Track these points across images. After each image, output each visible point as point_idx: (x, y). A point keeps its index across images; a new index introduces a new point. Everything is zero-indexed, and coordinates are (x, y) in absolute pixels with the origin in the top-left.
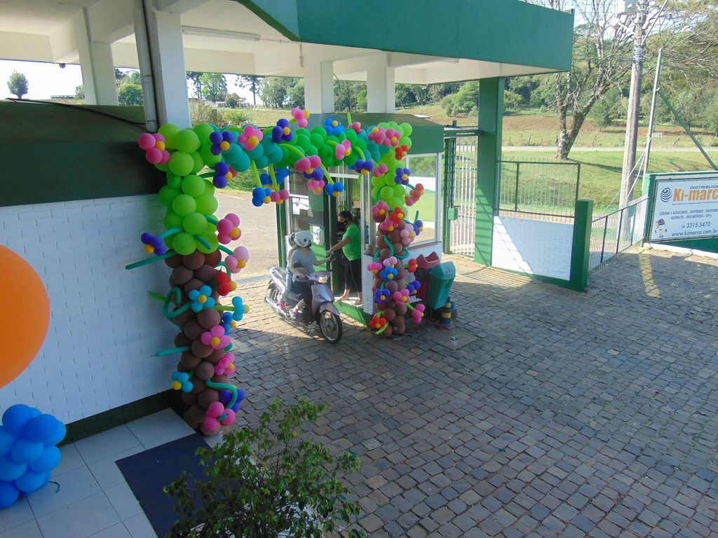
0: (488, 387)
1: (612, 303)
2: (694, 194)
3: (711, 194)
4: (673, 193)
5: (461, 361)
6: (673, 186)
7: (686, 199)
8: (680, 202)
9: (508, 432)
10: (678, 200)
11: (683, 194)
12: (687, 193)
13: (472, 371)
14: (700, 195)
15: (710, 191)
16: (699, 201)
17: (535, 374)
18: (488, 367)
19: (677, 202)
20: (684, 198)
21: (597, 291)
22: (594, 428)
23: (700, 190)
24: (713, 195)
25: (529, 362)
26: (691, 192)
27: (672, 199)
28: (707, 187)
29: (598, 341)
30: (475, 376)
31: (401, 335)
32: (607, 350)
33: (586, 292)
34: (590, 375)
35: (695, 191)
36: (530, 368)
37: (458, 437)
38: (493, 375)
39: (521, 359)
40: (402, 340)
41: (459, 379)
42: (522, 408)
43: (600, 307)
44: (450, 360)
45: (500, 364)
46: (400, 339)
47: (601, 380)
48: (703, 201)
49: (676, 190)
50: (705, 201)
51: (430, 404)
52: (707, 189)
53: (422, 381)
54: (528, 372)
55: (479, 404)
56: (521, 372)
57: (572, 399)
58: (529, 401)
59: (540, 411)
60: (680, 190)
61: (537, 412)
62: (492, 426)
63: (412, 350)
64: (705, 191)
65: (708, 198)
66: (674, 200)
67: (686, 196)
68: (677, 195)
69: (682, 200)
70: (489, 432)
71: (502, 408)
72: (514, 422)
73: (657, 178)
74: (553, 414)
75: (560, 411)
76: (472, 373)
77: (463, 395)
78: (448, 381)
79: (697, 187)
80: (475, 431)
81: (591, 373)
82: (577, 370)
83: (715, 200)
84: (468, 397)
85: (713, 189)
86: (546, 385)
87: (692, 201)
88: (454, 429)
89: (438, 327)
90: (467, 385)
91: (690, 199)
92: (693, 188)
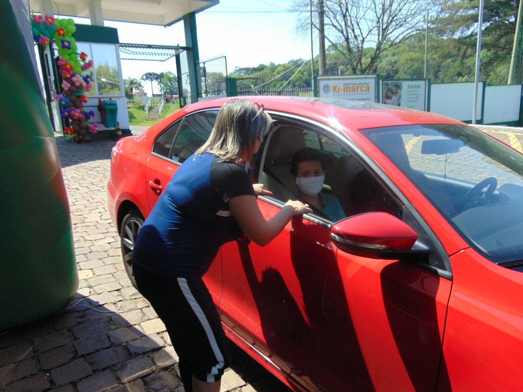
2: (347, 89)
3: (359, 89)
4: (332, 87)
6: (331, 83)
7: (341, 92)
8: (337, 94)
10: (336, 92)
11: (339, 88)
12: (341, 87)
14: (351, 89)
15: (358, 87)
16: (351, 93)
19: (335, 93)
20: (340, 91)
23: (351, 86)
24: (361, 90)
26: (344, 87)
27: (332, 91)
28: (355, 84)
31: (86, 142)
35: (347, 87)
48: (353, 93)
49: (333, 86)
50: (356, 93)
52: (356, 86)
60: (336, 86)
64: (355, 87)
65: (357, 91)
66: (333, 92)
67: (341, 90)
68: (334, 88)
69: (339, 92)
73: (319, 78)
79: (348, 84)
83: (363, 93)
85: (360, 86)
87: (346, 93)
91: (344, 91)
92: (346, 84)
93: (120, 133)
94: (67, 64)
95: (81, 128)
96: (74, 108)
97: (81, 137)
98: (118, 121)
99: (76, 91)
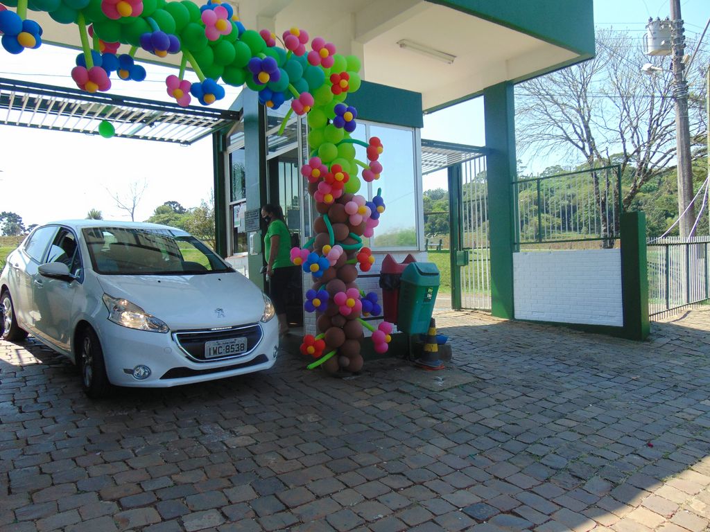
0: (484, 439)
1: (691, 352)
5: (444, 404)
9: (511, 512)
13: (459, 416)
17: (573, 424)
18: (487, 413)
21: (668, 340)
22: (703, 513)
25: (561, 409)
29: (679, 389)
30: (462, 423)
31: (356, 373)
32: (698, 401)
33: (648, 341)
34: (674, 430)
36: (563, 416)
37: (398, 515)
38: (494, 423)
39: (547, 405)
40: (356, 379)
41: (433, 428)
42: (545, 473)
43: (674, 356)
44: (425, 402)
45: (508, 410)
46: (354, 378)
47: (699, 437)
51: (362, 458)
53: (365, 427)
54: (559, 422)
55: (459, 463)
56: (545, 420)
57: (646, 462)
58: (560, 462)
59: (580, 478)
61: (575, 481)
62: (480, 500)
63: (365, 390)
70: (469, 512)
71: (505, 471)
72: (525, 496)
74: (608, 484)
75: (623, 480)
76: (459, 420)
77: (435, 449)
78: (414, 429)
80: (438, 507)
81: (677, 427)
82: (650, 421)
84: (440, 453)
86: (594, 440)
88: (396, 501)
89: (418, 367)
90: (444, 434)
93: (435, 348)
94: (336, 169)
95: (348, 338)
96: (340, 283)
97: (346, 361)
98: (432, 316)
99: (349, 236)
